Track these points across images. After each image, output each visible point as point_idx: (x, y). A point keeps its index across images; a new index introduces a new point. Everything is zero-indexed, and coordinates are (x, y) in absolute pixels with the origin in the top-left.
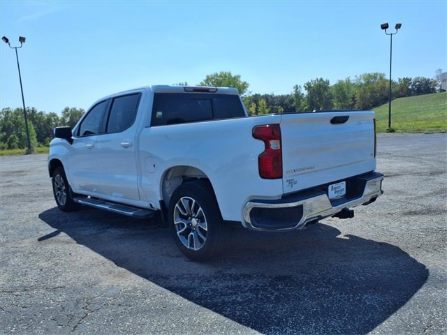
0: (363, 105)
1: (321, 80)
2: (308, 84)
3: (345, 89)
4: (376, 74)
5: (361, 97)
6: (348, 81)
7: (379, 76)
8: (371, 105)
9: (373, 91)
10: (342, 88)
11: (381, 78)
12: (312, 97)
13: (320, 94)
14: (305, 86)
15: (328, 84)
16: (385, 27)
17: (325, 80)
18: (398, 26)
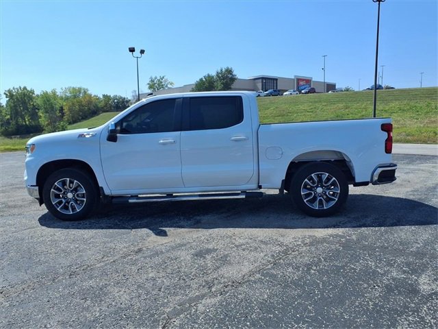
0: (73, 117)
1: (25, 88)
2: (10, 91)
3: (52, 101)
4: (80, 89)
5: (69, 109)
6: (54, 93)
7: (82, 91)
8: (80, 118)
9: (81, 105)
10: (48, 99)
11: (85, 92)
12: (15, 106)
13: (24, 103)
14: (5, 94)
15: (33, 93)
16: (132, 50)
17: (29, 89)
18: (142, 52)
